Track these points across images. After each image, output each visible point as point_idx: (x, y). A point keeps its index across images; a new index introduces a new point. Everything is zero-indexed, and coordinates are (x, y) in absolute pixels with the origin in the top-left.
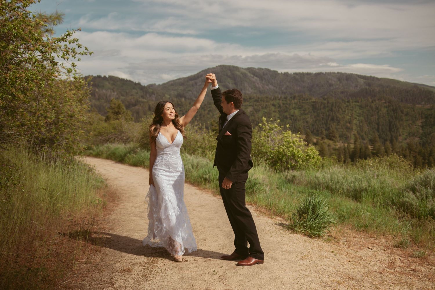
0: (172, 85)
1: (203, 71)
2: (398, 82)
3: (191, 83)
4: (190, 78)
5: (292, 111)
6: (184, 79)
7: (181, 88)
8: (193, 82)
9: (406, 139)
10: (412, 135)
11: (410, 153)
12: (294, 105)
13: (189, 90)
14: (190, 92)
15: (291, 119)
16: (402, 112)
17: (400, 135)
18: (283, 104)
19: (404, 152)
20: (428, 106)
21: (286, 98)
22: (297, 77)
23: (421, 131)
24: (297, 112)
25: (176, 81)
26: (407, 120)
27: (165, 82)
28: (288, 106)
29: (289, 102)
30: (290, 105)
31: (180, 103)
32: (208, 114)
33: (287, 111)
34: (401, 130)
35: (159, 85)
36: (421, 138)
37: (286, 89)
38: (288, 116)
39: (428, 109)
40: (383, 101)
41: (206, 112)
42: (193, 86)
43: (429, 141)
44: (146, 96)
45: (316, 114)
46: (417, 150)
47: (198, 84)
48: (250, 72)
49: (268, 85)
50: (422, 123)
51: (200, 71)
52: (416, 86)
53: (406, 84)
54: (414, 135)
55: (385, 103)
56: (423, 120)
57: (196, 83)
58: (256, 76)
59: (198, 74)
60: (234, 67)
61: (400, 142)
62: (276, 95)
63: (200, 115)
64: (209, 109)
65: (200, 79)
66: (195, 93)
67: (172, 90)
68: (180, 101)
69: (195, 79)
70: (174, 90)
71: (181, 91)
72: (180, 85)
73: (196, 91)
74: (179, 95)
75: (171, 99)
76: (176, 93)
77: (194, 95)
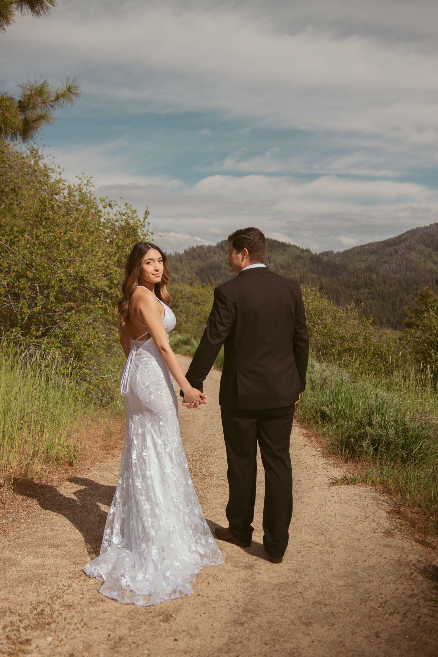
0: (358, 253)
1: (408, 232)
3: (388, 250)
4: (388, 243)
6: (378, 244)
7: (373, 258)
8: (392, 249)
13: (384, 262)
14: (386, 265)
25: (365, 247)
27: (348, 248)
31: (368, 281)
35: (338, 253)
41: (411, 296)
42: (391, 255)
47: (400, 252)
51: (404, 231)
57: (396, 252)
59: (400, 236)
63: (400, 301)
64: (415, 292)
65: (403, 244)
66: (394, 266)
67: (359, 261)
68: (370, 278)
69: (396, 245)
70: (361, 261)
71: (372, 263)
72: (370, 254)
73: (396, 263)
74: (369, 269)
75: (355, 275)
76: (363, 265)
77: (393, 269)
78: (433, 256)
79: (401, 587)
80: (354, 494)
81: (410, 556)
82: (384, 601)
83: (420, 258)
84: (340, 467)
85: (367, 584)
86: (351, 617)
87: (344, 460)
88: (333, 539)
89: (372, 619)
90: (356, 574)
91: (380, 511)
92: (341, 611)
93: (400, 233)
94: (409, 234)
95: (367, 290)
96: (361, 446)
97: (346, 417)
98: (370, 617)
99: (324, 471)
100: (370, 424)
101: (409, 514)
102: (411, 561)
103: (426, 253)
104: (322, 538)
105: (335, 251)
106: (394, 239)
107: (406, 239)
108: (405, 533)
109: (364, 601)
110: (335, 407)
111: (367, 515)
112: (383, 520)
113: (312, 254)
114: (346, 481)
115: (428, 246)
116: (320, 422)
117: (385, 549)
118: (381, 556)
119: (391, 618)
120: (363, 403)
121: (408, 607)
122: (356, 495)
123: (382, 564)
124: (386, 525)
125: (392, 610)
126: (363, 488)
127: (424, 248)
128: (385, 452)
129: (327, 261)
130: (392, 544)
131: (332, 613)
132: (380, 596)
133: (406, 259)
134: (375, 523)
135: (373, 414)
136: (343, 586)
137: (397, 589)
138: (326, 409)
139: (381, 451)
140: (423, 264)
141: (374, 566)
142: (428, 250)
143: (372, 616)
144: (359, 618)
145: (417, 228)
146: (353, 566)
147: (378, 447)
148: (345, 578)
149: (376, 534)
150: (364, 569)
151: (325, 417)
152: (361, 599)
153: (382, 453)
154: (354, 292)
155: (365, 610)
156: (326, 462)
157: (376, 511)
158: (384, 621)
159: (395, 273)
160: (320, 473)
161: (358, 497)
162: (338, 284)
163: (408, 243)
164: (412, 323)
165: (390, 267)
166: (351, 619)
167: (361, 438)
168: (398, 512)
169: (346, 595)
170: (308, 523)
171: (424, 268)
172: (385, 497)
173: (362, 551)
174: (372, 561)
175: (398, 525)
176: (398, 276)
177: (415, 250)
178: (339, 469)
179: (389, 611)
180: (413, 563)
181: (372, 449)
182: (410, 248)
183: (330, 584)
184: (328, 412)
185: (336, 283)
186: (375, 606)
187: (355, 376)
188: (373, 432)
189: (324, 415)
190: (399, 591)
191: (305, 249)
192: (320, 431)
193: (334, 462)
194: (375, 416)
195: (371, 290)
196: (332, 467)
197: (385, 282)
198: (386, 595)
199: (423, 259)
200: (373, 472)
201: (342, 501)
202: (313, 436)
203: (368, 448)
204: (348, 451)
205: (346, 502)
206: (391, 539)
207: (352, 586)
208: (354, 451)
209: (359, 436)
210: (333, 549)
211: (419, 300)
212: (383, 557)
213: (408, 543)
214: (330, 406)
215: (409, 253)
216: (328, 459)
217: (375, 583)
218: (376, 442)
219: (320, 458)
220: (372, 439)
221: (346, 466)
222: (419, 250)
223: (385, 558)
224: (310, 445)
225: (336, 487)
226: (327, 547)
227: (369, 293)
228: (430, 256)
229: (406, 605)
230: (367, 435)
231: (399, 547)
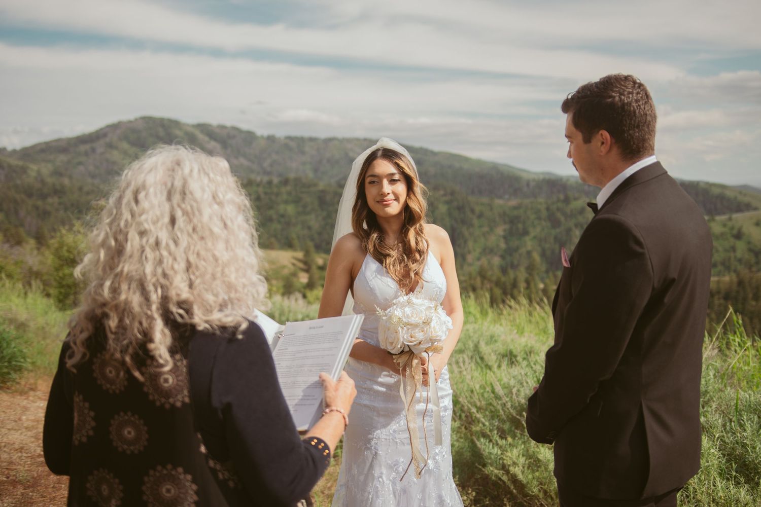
0: (42, 151)
1: (108, 126)
2: (466, 159)
3: (83, 148)
4: (81, 140)
5: (282, 208)
6: (69, 140)
7: (63, 158)
8: (87, 146)
9: (479, 259)
10: (488, 251)
11: (482, 283)
12: (285, 197)
13: (80, 163)
14: (81, 168)
15: (279, 222)
16: (472, 211)
17: (469, 252)
18: (266, 193)
19: (472, 282)
20: (514, 202)
21: (270, 183)
22: (292, 144)
23: (503, 245)
24: (290, 209)
25: (51, 144)
26: (481, 227)
27: (28, 145)
28: (273, 197)
29: (275, 190)
30: (277, 195)
31: (58, 187)
33: (271, 208)
34: (470, 244)
35: (14, 151)
36: (503, 257)
37: (271, 165)
38: (274, 217)
39: (516, 208)
40: (442, 192)
42: (86, 154)
43: (516, 262)
45: (324, 214)
46: (494, 278)
47: (98, 152)
48: (202, 132)
49: (236, 157)
50: (505, 230)
52: (495, 167)
53: (479, 162)
54: (491, 251)
55: (445, 195)
56: (507, 227)
57: (93, 150)
58: (215, 140)
59: (97, 131)
60: (170, 121)
61: (470, 265)
62: (253, 176)
65: (101, 141)
66: (91, 168)
67: (45, 161)
68: (60, 184)
69: (91, 141)
70: (47, 163)
71: (61, 164)
72: (59, 152)
73: (94, 165)
74: (57, 173)
75: (39, 180)
76: (50, 168)
77: (90, 172)
93: (97, 128)
94: (109, 129)
103: (131, 152)
106: (90, 135)
107: (105, 135)
115: (132, 144)
127: (127, 146)
133: (107, 160)
142: (133, 149)
145: (118, 123)
159: (93, 177)
163: (108, 140)
165: (86, 170)
176: (97, 180)
177: (117, 149)
182: (110, 146)
195: (62, 200)
197: (80, 190)
215: (110, 152)
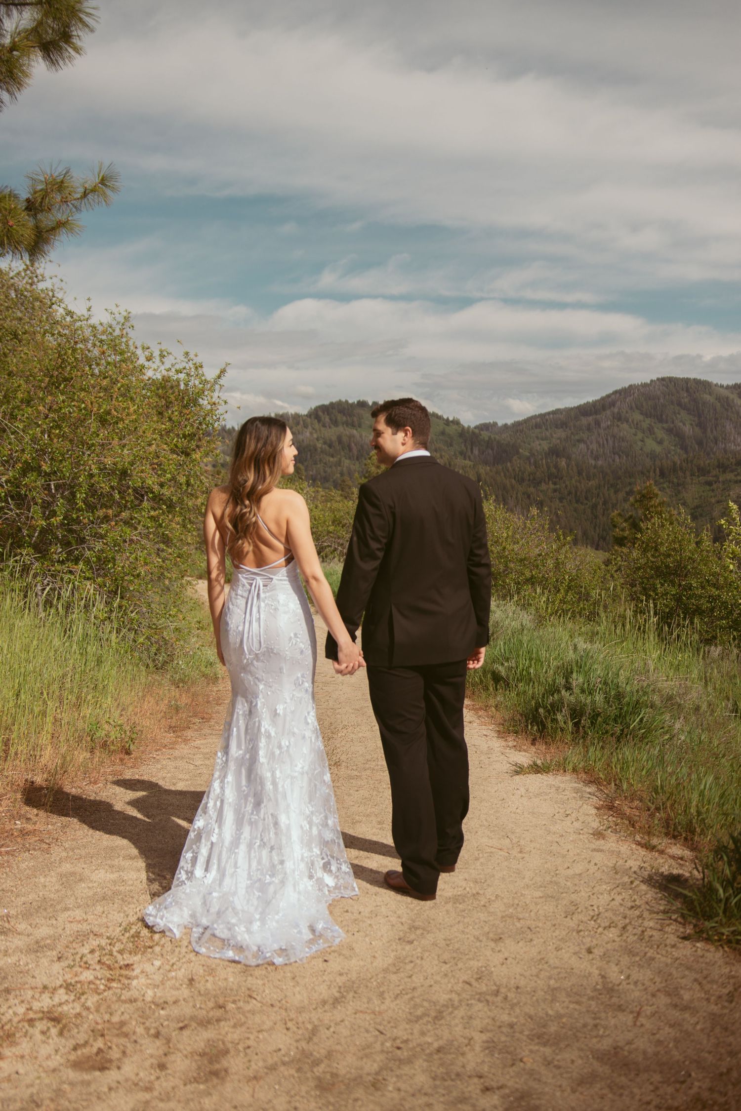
0: (537, 426)
1: (615, 392)
3: (584, 421)
4: (584, 411)
6: (569, 410)
7: (561, 433)
8: (590, 418)
13: (580, 441)
14: (582, 446)
25: (547, 417)
27: (521, 419)
31: (554, 470)
32: (626, 500)
35: (506, 426)
41: (621, 495)
42: (589, 429)
44: (472, 452)
47: (603, 425)
51: (610, 391)
57: (598, 423)
59: (603, 399)
60: (697, 382)
63: (605, 503)
64: (628, 489)
65: (608, 412)
66: (594, 446)
67: (537, 438)
68: (556, 467)
69: (596, 413)
70: (542, 440)
71: (558, 441)
72: (557, 427)
73: (598, 442)
74: (554, 452)
75: (532, 461)
76: (545, 446)
77: (592, 452)
78: (656, 429)
79: (618, 899)
80: (547, 785)
81: (629, 862)
82: (597, 913)
83: (635, 435)
84: (525, 751)
85: (572, 895)
86: (554, 932)
87: (529, 741)
88: (522, 843)
89: (582, 933)
90: (556, 883)
91: (585, 806)
92: (540, 925)
93: (604, 395)
94: (618, 395)
95: (552, 486)
96: (555, 720)
97: (530, 680)
98: (579, 932)
99: (502, 757)
100: (568, 688)
101: (628, 811)
102: (631, 868)
103: (645, 425)
104: (508, 841)
105: (500, 423)
106: (595, 403)
107: (613, 404)
108: (622, 834)
109: (568, 914)
110: (514, 665)
111: (568, 812)
112: (590, 819)
113: (463, 427)
114: (536, 769)
115: (647, 415)
116: (491, 689)
117: (595, 853)
118: (590, 862)
119: (606, 932)
120: (555, 659)
121: (627, 921)
122: (551, 786)
123: (591, 871)
124: (595, 825)
125: (607, 924)
126: (559, 778)
127: (641, 417)
128: (589, 728)
129: (487, 439)
130: (604, 848)
131: (529, 928)
132: (590, 908)
133: (614, 436)
134: (580, 823)
135: (572, 673)
136: (540, 897)
137: (613, 899)
138: (500, 668)
139: (584, 727)
140: (640, 443)
141: (580, 874)
142: (648, 421)
143: (581, 931)
144: (564, 933)
145: (631, 386)
146: (552, 874)
147: (580, 720)
148: (542, 889)
149: (581, 836)
150: (567, 878)
151: (499, 681)
152: (566, 912)
153: (586, 729)
154: (532, 490)
155: (572, 924)
156: (504, 743)
157: (580, 807)
158: (598, 936)
159: (596, 458)
160: (497, 759)
161: (553, 790)
162: (505, 476)
163: (616, 410)
164: (626, 538)
165: (588, 449)
166: (554, 934)
167: (555, 708)
168: (611, 808)
169: (545, 908)
170: (485, 823)
171: (641, 449)
172: (592, 789)
173: (564, 856)
174: (578, 868)
175: (612, 824)
176: (600, 463)
177: (627, 422)
178: (524, 753)
179: (603, 925)
180: (633, 870)
181: (570, 724)
182: (619, 418)
183: (522, 895)
184: (503, 674)
185: (502, 474)
186: (585, 919)
187: (540, 621)
188: (572, 699)
189: (497, 678)
190: (616, 903)
191: (451, 419)
192: (492, 702)
193: (515, 744)
194: (574, 675)
195: (558, 486)
196: (512, 751)
197: (580, 473)
198: (598, 907)
199: (640, 435)
200: (574, 755)
201: (531, 794)
202: (481, 709)
203: (565, 723)
204: (535, 728)
205: (537, 796)
206: (602, 842)
207: (552, 897)
208: (544, 726)
209: (552, 705)
210: (524, 855)
211: (636, 501)
212: (592, 863)
213: (625, 847)
214: (506, 664)
215: (618, 426)
216: (506, 740)
217: (583, 894)
218: (576, 713)
219: (495, 739)
220: (571, 709)
221: (533, 749)
222: (633, 421)
223: (596, 864)
224: (478, 721)
225: (521, 776)
226: (515, 852)
227: (555, 491)
228: (651, 430)
229: (625, 918)
230: (563, 703)
231: (613, 851)
